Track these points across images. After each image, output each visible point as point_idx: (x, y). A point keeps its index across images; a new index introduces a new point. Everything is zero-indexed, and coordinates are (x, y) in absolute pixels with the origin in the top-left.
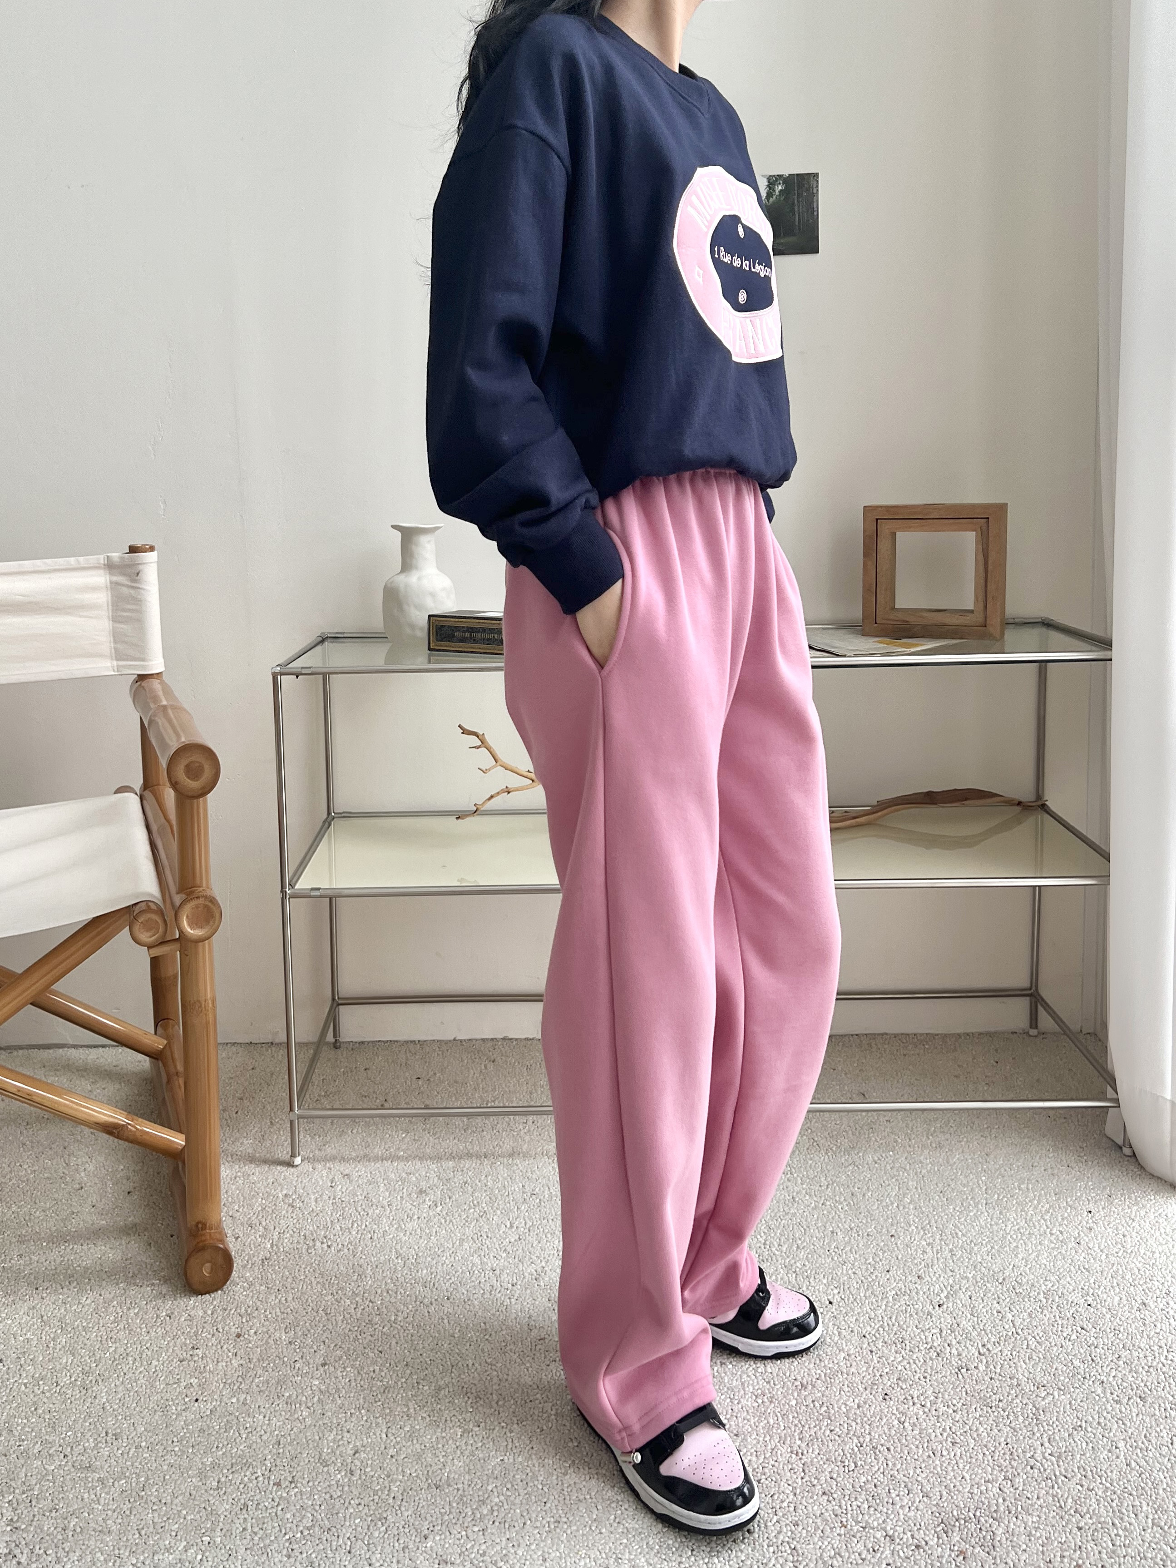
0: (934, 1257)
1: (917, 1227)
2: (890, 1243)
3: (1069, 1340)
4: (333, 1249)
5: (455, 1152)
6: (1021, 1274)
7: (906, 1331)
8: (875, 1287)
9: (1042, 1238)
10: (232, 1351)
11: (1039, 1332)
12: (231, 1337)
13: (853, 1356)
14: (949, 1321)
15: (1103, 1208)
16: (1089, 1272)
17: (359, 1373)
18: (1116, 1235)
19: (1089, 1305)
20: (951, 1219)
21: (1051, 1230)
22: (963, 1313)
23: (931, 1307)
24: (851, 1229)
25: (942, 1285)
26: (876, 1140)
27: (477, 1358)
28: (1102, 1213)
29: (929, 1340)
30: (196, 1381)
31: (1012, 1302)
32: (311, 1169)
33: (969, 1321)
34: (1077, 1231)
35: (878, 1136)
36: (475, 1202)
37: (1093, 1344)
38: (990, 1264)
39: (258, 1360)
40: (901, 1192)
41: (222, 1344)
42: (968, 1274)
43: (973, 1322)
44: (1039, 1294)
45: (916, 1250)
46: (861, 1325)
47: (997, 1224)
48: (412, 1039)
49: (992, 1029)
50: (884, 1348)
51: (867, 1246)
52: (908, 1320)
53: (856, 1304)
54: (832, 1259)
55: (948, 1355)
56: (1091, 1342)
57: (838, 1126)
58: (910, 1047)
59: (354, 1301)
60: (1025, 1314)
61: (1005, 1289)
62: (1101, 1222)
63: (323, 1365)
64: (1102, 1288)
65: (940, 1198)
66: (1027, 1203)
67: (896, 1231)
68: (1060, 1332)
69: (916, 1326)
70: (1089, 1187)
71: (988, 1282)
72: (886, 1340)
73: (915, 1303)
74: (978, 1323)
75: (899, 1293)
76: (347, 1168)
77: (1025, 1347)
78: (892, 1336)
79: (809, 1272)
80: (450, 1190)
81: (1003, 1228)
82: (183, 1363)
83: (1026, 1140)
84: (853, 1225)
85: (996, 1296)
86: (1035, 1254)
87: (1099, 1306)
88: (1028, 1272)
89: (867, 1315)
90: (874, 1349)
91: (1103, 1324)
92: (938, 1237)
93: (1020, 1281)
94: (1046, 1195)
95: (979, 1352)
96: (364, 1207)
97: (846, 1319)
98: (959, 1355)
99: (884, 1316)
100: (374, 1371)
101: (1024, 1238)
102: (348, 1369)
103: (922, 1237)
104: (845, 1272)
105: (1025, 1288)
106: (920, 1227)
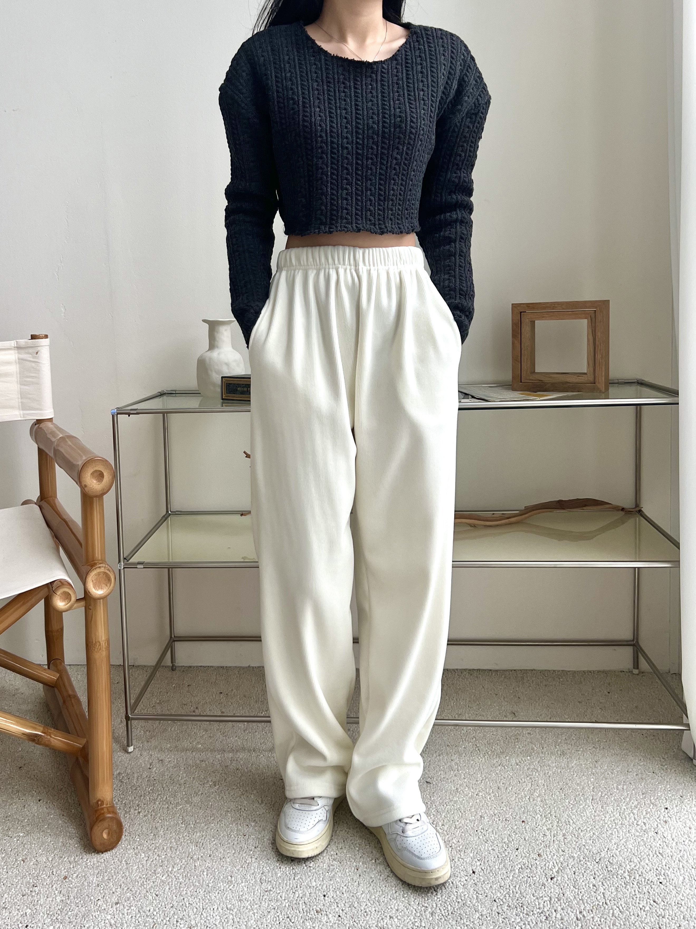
0: (551, 839)
1: (541, 816)
2: (521, 827)
3: (644, 911)
4: (141, 814)
5: (234, 746)
6: (613, 856)
7: (526, 898)
8: (506, 861)
9: (631, 828)
10: (58, 890)
11: (622, 903)
12: (60, 879)
13: (485, 917)
14: (557, 891)
15: (676, 806)
16: (662, 856)
17: (139, 911)
18: (684, 827)
19: (661, 883)
20: (566, 810)
21: (637, 822)
22: (568, 885)
23: (546, 879)
24: (495, 815)
25: (555, 862)
26: (519, 748)
27: (221, 904)
28: (675, 810)
29: (542, 906)
30: (30, 911)
31: (604, 877)
32: (139, 756)
33: (572, 892)
34: (656, 823)
35: (521, 744)
36: (241, 783)
37: (662, 914)
38: (591, 847)
39: (74, 897)
40: (533, 788)
41: (53, 884)
42: (575, 855)
43: (575, 892)
44: (624, 872)
45: (539, 833)
46: (494, 892)
47: (599, 815)
48: (222, 665)
49: (607, 668)
50: (508, 911)
51: (504, 828)
52: (528, 889)
53: (492, 875)
54: (479, 838)
55: (554, 918)
56: (660, 913)
57: (494, 736)
58: (550, 680)
59: (147, 855)
60: (613, 888)
61: (600, 867)
62: (674, 817)
63: (117, 903)
64: (671, 869)
65: (560, 793)
66: (622, 800)
67: (526, 818)
68: (637, 904)
69: (533, 894)
70: (667, 789)
71: (588, 861)
72: (510, 904)
73: (534, 876)
74: (578, 894)
75: (523, 867)
76: (162, 756)
77: (611, 915)
78: (514, 901)
79: (461, 847)
80: (226, 774)
81: (603, 819)
82: (24, 897)
83: (625, 751)
84: (496, 812)
85: (593, 872)
86: (624, 840)
87: (668, 884)
88: (618, 854)
89: (499, 884)
90: (501, 911)
91: (670, 899)
92: (556, 823)
93: (612, 862)
94: (636, 795)
95: (577, 918)
96: (167, 784)
97: (483, 886)
98: (562, 919)
99: (511, 885)
100: (149, 910)
101: (618, 827)
102: (132, 908)
103: (544, 823)
104: (486, 848)
105: (615, 867)
106: (543, 816)
